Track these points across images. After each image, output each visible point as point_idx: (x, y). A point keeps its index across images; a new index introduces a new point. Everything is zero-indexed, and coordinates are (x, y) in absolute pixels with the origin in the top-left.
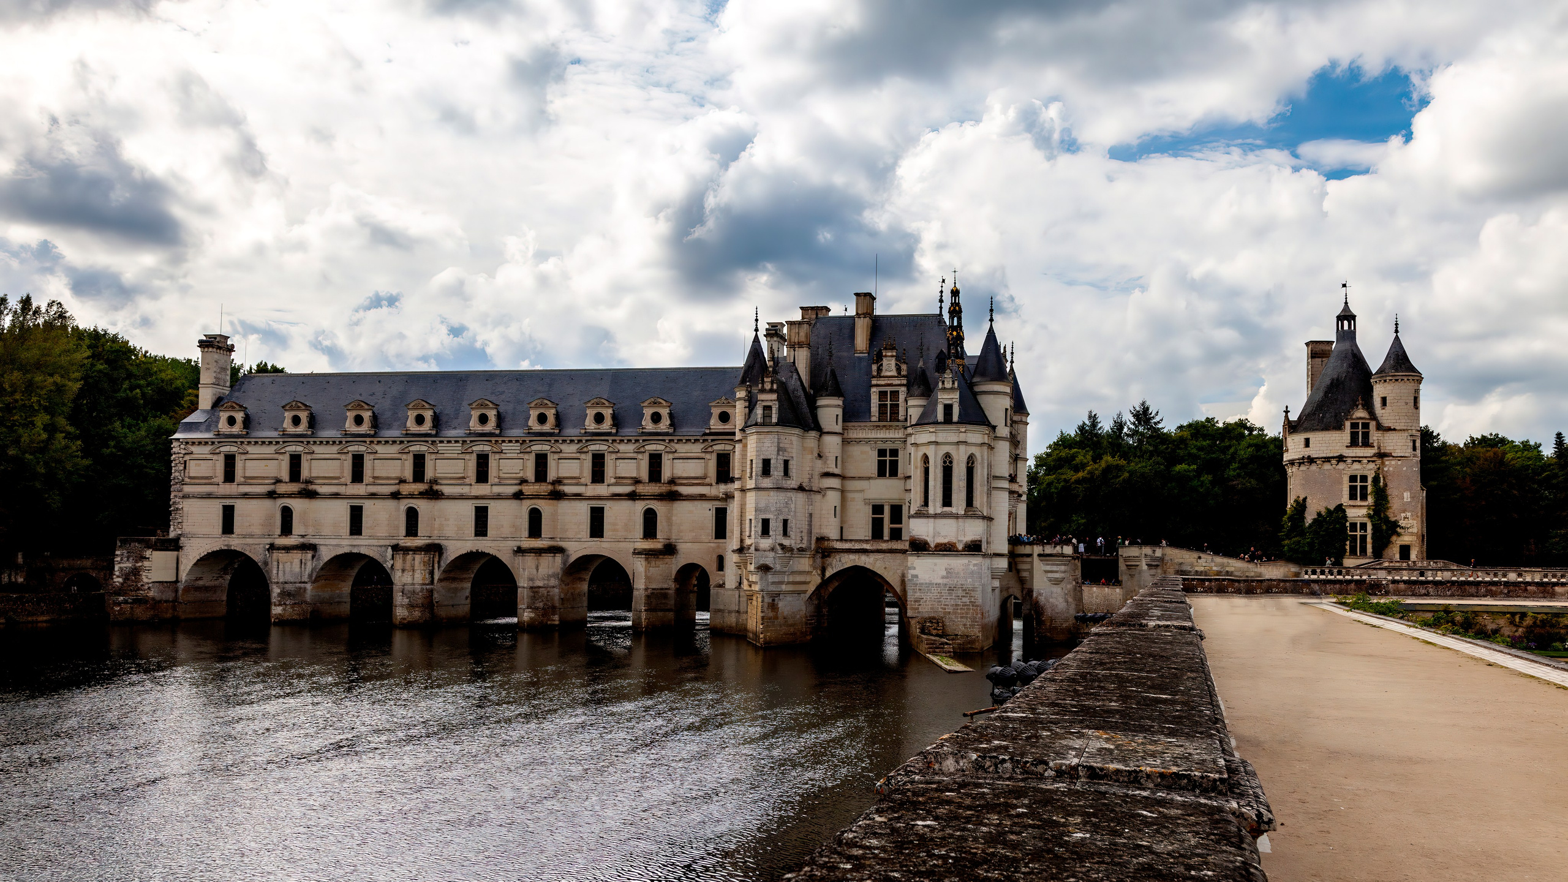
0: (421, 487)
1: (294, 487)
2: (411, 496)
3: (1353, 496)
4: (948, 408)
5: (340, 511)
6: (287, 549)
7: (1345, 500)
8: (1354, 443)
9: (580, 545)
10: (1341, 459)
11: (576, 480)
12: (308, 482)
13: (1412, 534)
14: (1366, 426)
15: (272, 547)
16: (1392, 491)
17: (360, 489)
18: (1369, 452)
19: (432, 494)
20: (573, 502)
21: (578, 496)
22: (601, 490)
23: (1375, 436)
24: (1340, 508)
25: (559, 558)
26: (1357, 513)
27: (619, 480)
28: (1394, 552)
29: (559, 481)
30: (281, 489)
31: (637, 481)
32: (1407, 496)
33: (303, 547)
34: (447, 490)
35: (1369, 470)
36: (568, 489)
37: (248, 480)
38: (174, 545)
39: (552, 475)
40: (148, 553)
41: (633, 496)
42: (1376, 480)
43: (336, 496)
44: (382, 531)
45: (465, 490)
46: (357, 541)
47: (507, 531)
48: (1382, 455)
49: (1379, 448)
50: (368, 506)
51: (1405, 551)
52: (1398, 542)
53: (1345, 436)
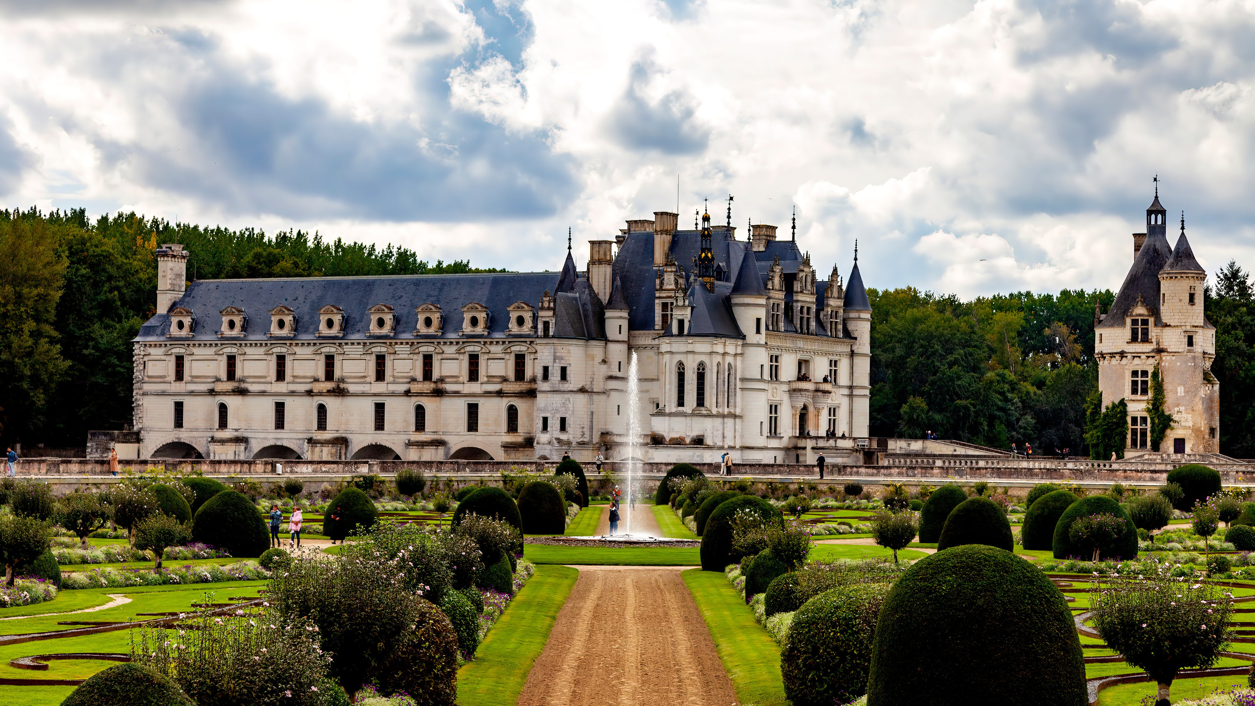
0: (330, 385)
1: (230, 386)
2: (320, 394)
3: (1134, 391)
4: (681, 323)
5: (267, 407)
6: (223, 442)
7: (1127, 394)
8: (1134, 339)
9: (460, 439)
10: (1122, 354)
11: (455, 378)
12: (242, 380)
13: (1185, 428)
14: (1145, 322)
15: (213, 440)
16: (1168, 386)
17: (282, 387)
18: (1147, 348)
19: (339, 392)
20: (452, 398)
21: (457, 394)
22: (475, 388)
23: (1153, 332)
24: (1122, 403)
25: (441, 450)
26: (1138, 407)
27: (491, 378)
28: (1168, 445)
29: (442, 380)
30: (219, 387)
31: (505, 380)
32: (1181, 391)
33: (238, 440)
34: (352, 388)
35: (1149, 366)
36: (449, 387)
37: (195, 379)
38: (136, 438)
39: (436, 375)
40: (112, 445)
41: (500, 394)
42: (1155, 375)
43: (263, 393)
44: (300, 425)
45: (366, 388)
46: (281, 434)
47: (399, 426)
48: (1160, 351)
49: (1158, 343)
50: (289, 402)
51: (1179, 445)
52: (1171, 436)
53: (1126, 332)
